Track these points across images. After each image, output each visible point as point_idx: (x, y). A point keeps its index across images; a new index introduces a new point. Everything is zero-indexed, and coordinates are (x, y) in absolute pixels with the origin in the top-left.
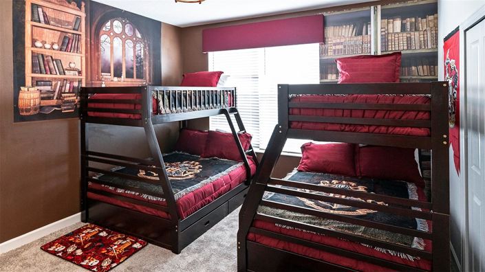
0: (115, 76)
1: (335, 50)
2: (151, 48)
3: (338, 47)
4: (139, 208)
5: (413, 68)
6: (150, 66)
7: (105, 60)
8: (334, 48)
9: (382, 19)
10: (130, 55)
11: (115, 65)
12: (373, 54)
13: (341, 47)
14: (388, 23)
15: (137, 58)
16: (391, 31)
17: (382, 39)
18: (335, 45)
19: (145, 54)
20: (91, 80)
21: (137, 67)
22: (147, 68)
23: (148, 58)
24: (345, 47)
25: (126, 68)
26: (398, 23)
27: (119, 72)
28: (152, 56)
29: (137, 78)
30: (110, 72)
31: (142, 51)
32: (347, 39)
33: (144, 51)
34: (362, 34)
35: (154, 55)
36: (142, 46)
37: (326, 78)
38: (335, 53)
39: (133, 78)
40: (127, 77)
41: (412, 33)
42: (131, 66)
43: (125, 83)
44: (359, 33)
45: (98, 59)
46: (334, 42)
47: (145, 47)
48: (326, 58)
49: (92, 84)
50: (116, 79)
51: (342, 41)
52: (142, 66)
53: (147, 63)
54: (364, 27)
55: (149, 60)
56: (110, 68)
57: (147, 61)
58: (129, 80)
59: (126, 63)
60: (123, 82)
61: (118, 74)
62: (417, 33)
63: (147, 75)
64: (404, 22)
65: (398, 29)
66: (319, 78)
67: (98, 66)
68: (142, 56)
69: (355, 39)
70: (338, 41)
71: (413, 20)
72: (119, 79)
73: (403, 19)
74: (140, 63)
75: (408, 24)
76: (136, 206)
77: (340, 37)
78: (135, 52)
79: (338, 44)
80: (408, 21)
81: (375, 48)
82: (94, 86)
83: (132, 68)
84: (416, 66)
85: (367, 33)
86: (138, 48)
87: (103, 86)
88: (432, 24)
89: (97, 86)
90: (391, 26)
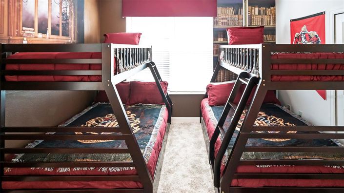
0: (39, 32)
1: (222, 23)
2: (76, 7)
3: (224, 21)
4: (95, 184)
5: (264, 36)
6: (74, 25)
7: (27, 12)
8: (222, 21)
9: (249, 6)
10: (56, 11)
11: (39, 19)
12: (244, 26)
13: (226, 21)
14: (252, 9)
15: (63, 15)
16: (253, 14)
17: (249, 18)
18: (222, 19)
19: (70, 12)
20: (8, 35)
21: (62, 24)
22: (72, 26)
23: (73, 16)
24: (228, 21)
25: (52, 24)
26: (257, 9)
27: (43, 28)
28: (76, 15)
29: (63, 35)
30: (33, 27)
31: (68, 9)
32: (230, 16)
33: (70, 10)
34: (238, 14)
35: (78, 14)
36: (68, 4)
37: (217, 40)
38: (222, 25)
39: (59, 35)
40: (53, 34)
41: (264, 16)
42: (57, 23)
43: (51, 40)
44: (237, 13)
45: (19, 10)
46: (222, 17)
47: (70, 6)
48: (217, 27)
49: (9, 40)
50: (40, 35)
51: (227, 17)
52: (68, 23)
53: (72, 21)
54: (239, 10)
55: (74, 18)
56: (33, 22)
57: (73, 19)
58: (55, 37)
59: (52, 18)
60: (48, 38)
61: (42, 30)
62: (266, 16)
63: (72, 33)
64: (260, 9)
65: (257, 13)
66: (212, 40)
67: (19, 19)
68: (68, 14)
69: (234, 16)
70: (225, 17)
71: (264, 8)
72: (44, 35)
73: (259, 7)
74: (66, 20)
75: (262, 10)
76: (90, 183)
77: (226, 14)
78: (61, 9)
79: (225, 19)
80: (262, 9)
81: (245, 23)
82: (11, 43)
83: (58, 25)
84: (266, 35)
85: (241, 14)
86: (64, 6)
87: (25, 42)
88: (273, 12)
89: (17, 43)
90: (253, 10)
